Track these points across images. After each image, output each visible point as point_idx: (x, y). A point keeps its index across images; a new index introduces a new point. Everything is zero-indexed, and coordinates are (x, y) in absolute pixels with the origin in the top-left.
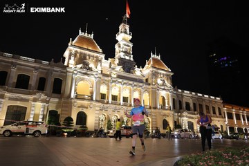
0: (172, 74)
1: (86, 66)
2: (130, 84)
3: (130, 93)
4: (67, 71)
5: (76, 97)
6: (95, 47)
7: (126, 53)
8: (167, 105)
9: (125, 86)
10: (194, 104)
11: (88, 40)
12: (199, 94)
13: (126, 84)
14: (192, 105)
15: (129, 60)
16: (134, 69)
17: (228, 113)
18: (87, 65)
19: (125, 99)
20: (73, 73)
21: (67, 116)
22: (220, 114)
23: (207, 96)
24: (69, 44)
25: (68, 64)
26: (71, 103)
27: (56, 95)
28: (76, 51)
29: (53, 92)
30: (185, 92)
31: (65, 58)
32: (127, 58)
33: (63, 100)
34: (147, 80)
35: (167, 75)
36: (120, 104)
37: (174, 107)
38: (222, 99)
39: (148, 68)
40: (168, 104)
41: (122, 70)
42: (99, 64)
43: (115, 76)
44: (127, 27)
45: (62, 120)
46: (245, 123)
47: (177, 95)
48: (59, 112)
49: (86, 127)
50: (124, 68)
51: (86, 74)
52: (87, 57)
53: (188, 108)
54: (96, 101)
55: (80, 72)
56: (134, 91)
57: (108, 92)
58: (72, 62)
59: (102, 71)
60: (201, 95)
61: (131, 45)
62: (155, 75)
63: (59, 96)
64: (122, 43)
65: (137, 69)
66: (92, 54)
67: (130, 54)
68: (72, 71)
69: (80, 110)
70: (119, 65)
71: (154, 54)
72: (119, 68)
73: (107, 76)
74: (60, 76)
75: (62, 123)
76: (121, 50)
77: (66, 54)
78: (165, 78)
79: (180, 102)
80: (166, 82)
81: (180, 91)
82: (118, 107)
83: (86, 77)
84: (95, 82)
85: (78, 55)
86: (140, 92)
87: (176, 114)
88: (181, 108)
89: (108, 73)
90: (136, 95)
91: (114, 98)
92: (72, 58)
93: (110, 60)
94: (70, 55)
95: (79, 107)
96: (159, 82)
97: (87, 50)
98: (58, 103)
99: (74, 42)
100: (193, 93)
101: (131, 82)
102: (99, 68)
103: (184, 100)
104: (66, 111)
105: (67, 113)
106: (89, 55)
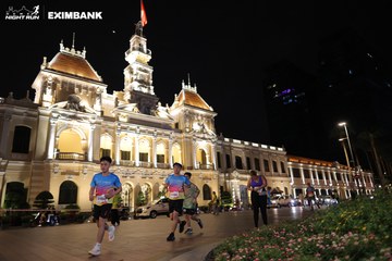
0: (215, 115)
1: (74, 104)
2: (150, 133)
3: (151, 146)
4: (39, 114)
5: (58, 158)
6: (89, 72)
7: (142, 82)
8: (208, 163)
9: (142, 136)
10: (248, 159)
11: (77, 61)
12: (254, 144)
13: (144, 131)
14: (244, 161)
15: (149, 94)
16: (156, 108)
17: (294, 170)
18: (77, 102)
19: (143, 157)
20: (50, 116)
21: (41, 191)
22: (283, 171)
23: (265, 147)
24: (43, 67)
25: (41, 100)
26: (49, 167)
27: (20, 156)
28: (56, 80)
29: (13, 151)
30: (235, 141)
31: (34, 91)
32: (145, 90)
33: (33, 163)
34: (177, 125)
35: (208, 117)
36: (134, 165)
37: (219, 166)
38: (286, 149)
39: (178, 106)
40: (211, 161)
41: (136, 109)
42: (98, 101)
43: (126, 120)
44: (143, 41)
45: (31, 198)
46: (316, 182)
47: (223, 146)
48: (26, 184)
49: (77, 207)
50: (139, 107)
51: (74, 117)
52: (76, 89)
53: (239, 165)
54: (94, 161)
55: (63, 115)
56: (157, 142)
57: (114, 147)
58: (48, 97)
59: (102, 112)
60: (257, 145)
61: (151, 70)
62: (189, 117)
63: (25, 156)
64: (135, 66)
65: (160, 108)
66: (84, 83)
67: (148, 84)
68: (48, 112)
69: (66, 178)
70: (131, 101)
71: (187, 84)
72: (132, 107)
73: (112, 120)
74: (25, 121)
75: (31, 203)
76: (135, 77)
77: (37, 84)
78: (204, 122)
79: (228, 157)
80: (206, 127)
81: (227, 140)
82: (131, 170)
83: (74, 122)
84: (91, 131)
85: (59, 85)
86: (167, 143)
87: (223, 175)
88: (229, 166)
89: (114, 115)
90: (161, 150)
91: (125, 155)
92: (49, 91)
93: (116, 93)
94: (45, 85)
95: (63, 174)
96: (196, 127)
97: (76, 77)
98: (25, 168)
99: (50, 63)
100: (246, 143)
101: (152, 130)
102: (97, 107)
103: (234, 154)
104: (39, 181)
105: (41, 184)
106: (79, 87)
